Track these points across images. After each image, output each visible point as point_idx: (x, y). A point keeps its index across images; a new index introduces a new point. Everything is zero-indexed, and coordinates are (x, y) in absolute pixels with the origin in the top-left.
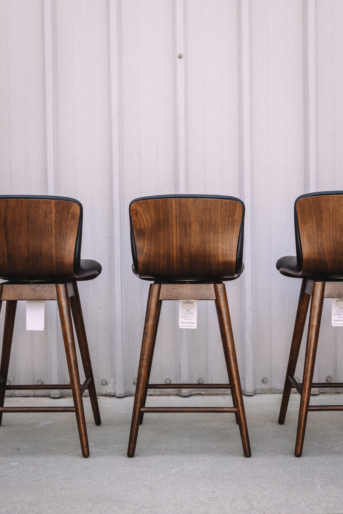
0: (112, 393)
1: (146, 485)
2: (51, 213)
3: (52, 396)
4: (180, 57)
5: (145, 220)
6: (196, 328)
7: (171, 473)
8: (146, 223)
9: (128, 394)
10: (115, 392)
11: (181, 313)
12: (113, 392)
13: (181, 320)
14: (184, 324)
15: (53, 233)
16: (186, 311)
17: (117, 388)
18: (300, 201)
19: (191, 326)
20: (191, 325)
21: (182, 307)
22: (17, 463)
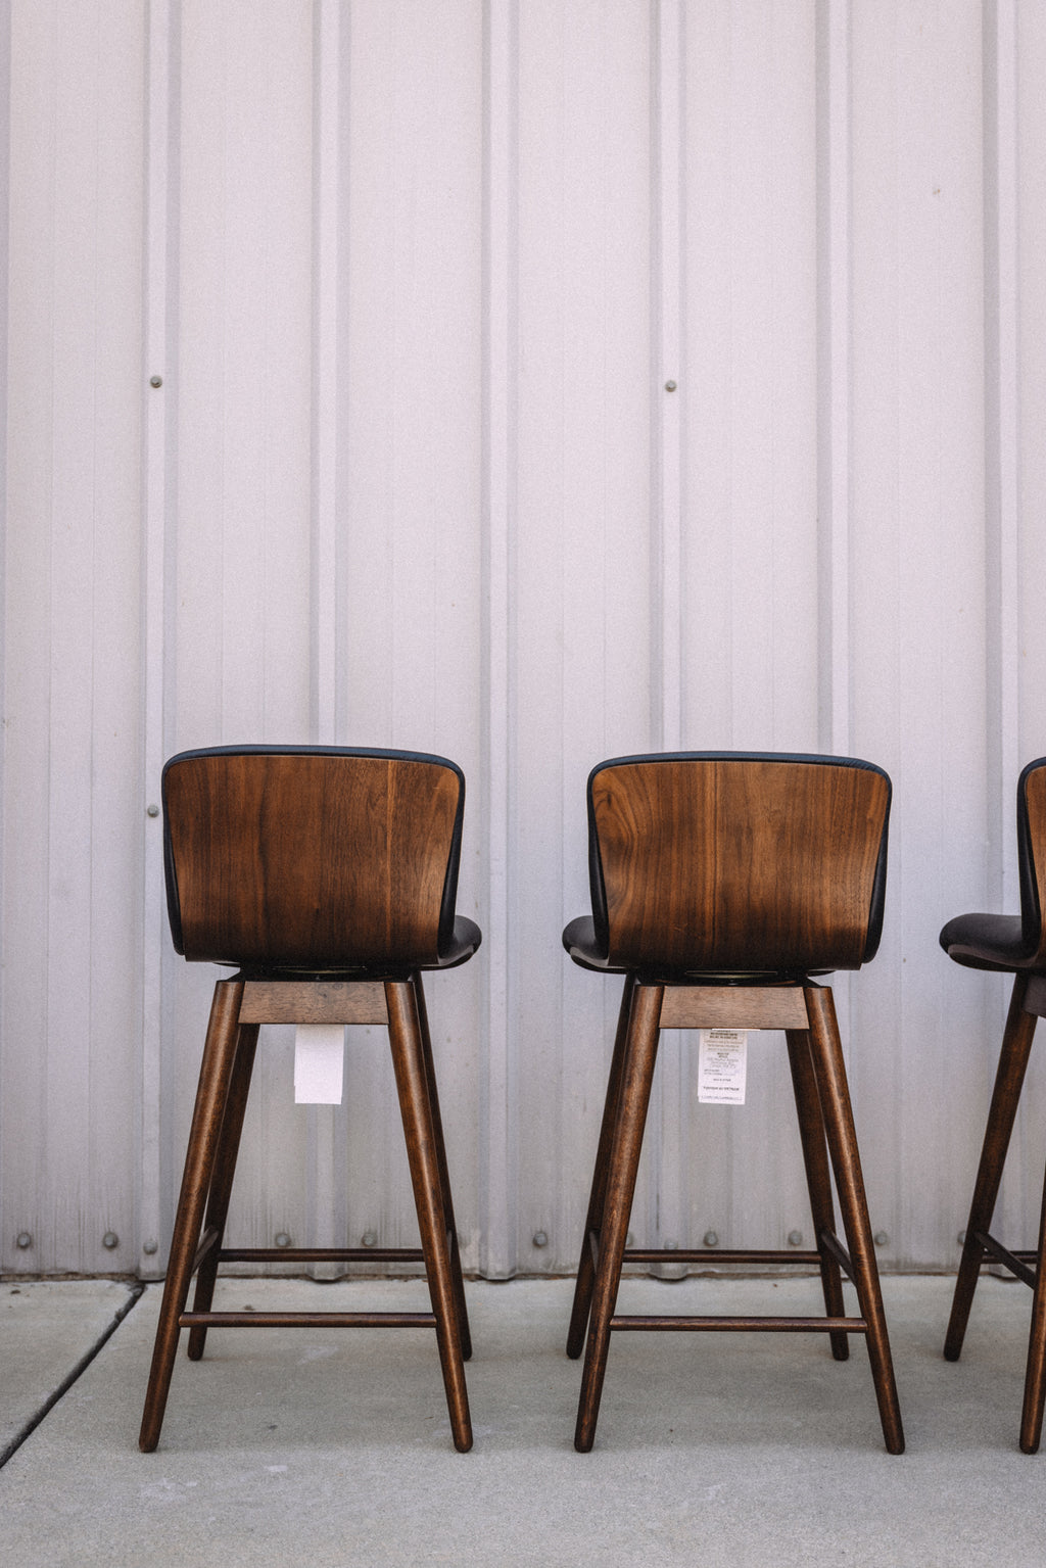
0: (474, 1269)
1: (652, 1531)
2: (385, 794)
3: (317, 1278)
4: (670, 389)
5: (632, 820)
6: (742, 1102)
7: (710, 1498)
8: (633, 826)
9: (518, 1272)
10: (483, 1268)
11: (703, 1064)
12: (477, 1266)
13: (704, 1080)
14: (709, 1093)
15: (389, 848)
16: (717, 1056)
17: (491, 1255)
18: (1036, 774)
19: (731, 1098)
20: (730, 1094)
21: (707, 1048)
22: (283, 1468)
